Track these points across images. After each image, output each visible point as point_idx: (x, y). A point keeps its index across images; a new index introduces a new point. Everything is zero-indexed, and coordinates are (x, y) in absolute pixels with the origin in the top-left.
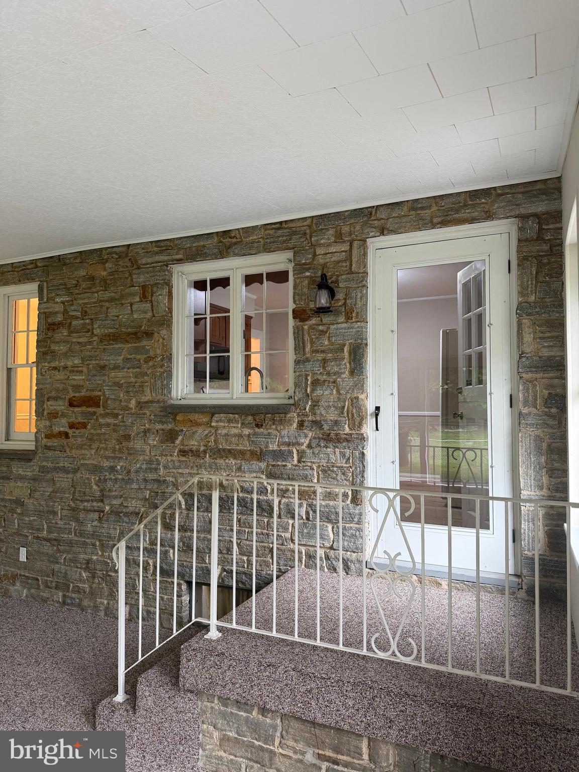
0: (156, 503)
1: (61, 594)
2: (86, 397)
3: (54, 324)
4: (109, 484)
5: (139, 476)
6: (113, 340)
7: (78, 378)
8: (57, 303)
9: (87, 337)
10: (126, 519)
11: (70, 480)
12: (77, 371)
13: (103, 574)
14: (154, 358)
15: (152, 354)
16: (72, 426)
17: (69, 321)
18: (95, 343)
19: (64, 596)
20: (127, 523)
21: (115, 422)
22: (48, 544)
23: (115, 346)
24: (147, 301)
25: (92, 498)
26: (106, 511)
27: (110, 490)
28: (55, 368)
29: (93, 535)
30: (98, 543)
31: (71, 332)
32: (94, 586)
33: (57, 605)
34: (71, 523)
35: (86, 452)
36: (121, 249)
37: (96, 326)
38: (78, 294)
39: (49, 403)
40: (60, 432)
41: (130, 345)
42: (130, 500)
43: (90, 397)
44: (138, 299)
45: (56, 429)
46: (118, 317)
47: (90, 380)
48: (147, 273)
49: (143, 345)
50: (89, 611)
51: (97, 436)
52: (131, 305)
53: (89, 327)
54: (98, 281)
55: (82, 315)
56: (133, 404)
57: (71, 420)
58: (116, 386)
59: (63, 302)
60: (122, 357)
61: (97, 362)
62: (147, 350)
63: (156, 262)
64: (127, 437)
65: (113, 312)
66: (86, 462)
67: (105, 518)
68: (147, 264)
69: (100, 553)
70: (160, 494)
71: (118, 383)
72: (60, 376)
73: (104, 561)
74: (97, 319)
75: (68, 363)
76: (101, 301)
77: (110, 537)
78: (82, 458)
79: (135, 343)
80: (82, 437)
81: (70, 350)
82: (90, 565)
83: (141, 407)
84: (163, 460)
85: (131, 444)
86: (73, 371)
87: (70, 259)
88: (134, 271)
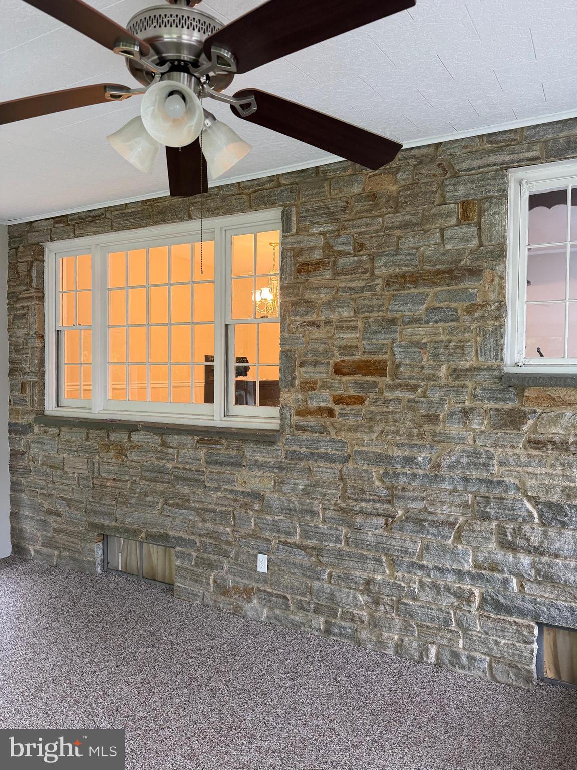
0: (489, 513)
1: (322, 619)
2: (363, 361)
3: (308, 264)
4: (402, 481)
5: (454, 473)
6: (411, 282)
7: (348, 337)
8: (313, 234)
9: (363, 280)
10: (432, 530)
11: (337, 471)
12: (348, 328)
13: (392, 600)
14: (482, 306)
15: (479, 300)
16: (338, 400)
17: (333, 259)
18: (378, 288)
19: (327, 622)
20: (435, 536)
21: (411, 396)
22: (303, 553)
23: (413, 290)
24: (468, 224)
25: (375, 497)
26: (397, 516)
27: (403, 489)
28: (312, 324)
29: (376, 547)
30: (384, 559)
31: (336, 274)
32: (378, 614)
33: (316, 633)
34: (340, 528)
35: (364, 435)
36: (425, 151)
37: (378, 264)
38: (349, 220)
39: (303, 370)
40: (320, 408)
41: (439, 289)
42: (438, 504)
43: (370, 361)
44: (454, 221)
45: (313, 404)
46: (417, 248)
47: (368, 339)
48: (472, 182)
49: (463, 287)
50: (369, 646)
51: (381, 415)
52: (442, 230)
53: (368, 266)
54: (384, 200)
55: (354, 249)
56: (443, 371)
57: (336, 393)
58: (416, 347)
59: (322, 233)
60: (425, 306)
61: (381, 314)
62: (471, 295)
63: (489, 166)
64: (433, 419)
65: (409, 242)
66: (363, 449)
67: (396, 525)
68: (472, 170)
69: (388, 572)
70: (493, 500)
71: (418, 343)
72: (316, 333)
73: (395, 583)
74: (380, 254)
75: (332, 317)
76: (387, 228)
77: (406, 552)
78: (357, 444)
79: (449, 285)
80: (355, 415)
81: (334, 298)
82: (371, 587)
83: (458, 377)
84: (498, 453)
85: (439, 428)
86: (342, 327)
87: (334, 171)
88: (447, 182)
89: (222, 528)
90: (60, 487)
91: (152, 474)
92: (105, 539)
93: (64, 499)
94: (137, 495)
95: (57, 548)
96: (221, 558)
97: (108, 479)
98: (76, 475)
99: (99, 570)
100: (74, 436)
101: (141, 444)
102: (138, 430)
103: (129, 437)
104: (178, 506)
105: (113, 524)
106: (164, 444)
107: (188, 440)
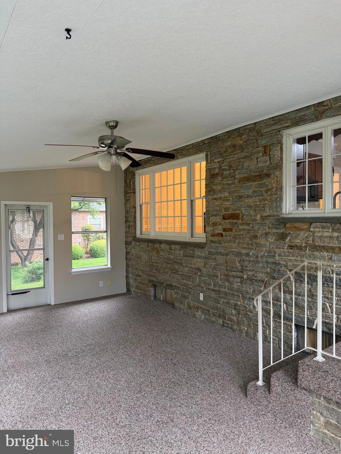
0: (274, 276)
1: (221, 320)
2: (232, 214)
3: (214, 175)
4: (246, 263)
5: (263, 259)
6: (246, 181)
7: (227, 203)
8: (215, 162)
9: (232, 180)
10: (256, 284)
11: (224, 259)
12: (227, 200)
13: (244, 313)
14: (271, 190)
15: (270, 187)
16: (224, 230)
17: (222, 172)
18: (236, 183)
19: (223, 322)
20: (257, 286)
21: (248, 228)
22: (214, 293)
23: (248, 184)
24: (266, 155)
25: (237, 270)
26: (244, 278)
27: (246, 267)
28: (215, 199)
29: (237, 290)
30: (240, 295)
31: (223, 178)
32: (239, 318)
33: (219, 326)
34: (225, 283)
35: (233, 244)
36: (251, 126)
37: (236, 174)
38: (226, 156)
39: (212, 218)
40: (218, 233)
41: (256, 183)
42: (258, 272)
43: (234, 214)
44: (261, 155)
45: (216, 232)
46: (249, 167)
47: (234, 204)
48: (267, 138)
49: (264, 182)
50: (237, 332)
51: (238, 236)
52: (257, 158)
53: (233, 174)
54: (238, 147)
55: (229, 168)
56: (258, 217)
57: (224, 227)
58: (248, 207)
59: (218, 162)
60: (252, 190)
61: (237, 194)
62: (267, 185)
63: (273, 130)
64: (255, 237)
65: (246, 164)
66: (233, 250)
67: (244, 282)
68: (267, 132)
69: (242, 301)
70: (276, 271)
71: (250, 205)
72: (218, 203)
73: (244, 306)
74: (237, 169)
75: (222, 196)
76: (240, 159)
77: (247, 293)
78: (231, 248)
79: (259, 181)
80: (230, 236)
81: (223, 188)
82: (236, 307)
83: (264, 219)
84: (278, 251)
85: (258, 241)
86: (225, 200)
87: (222, 136)
88: (259, 138)
89: (188, 282)
90: (140, 265)
91: (167, 261)
92: (155, 286)
93: (141, 270)
94: (163, 269)
95: (139, 289)
96: (189, 295)
97: (154, 262)
98: (145, 261)
99: (152, 298)
100: (144, 245)
101: (163, 249)
102: (162, 243)
103: (160, 246)
104: (175, 273)
105: (156, 280)
106: (170, 249)
107: (178, 247)
